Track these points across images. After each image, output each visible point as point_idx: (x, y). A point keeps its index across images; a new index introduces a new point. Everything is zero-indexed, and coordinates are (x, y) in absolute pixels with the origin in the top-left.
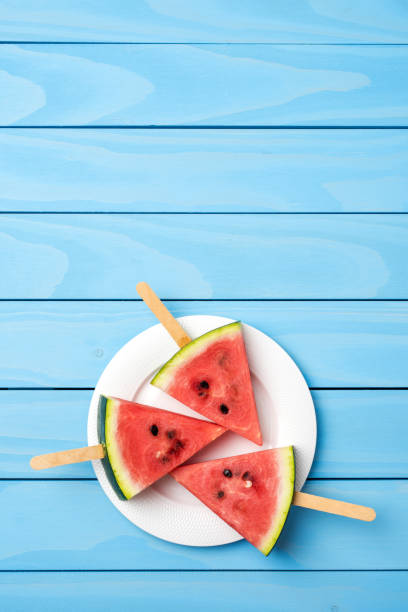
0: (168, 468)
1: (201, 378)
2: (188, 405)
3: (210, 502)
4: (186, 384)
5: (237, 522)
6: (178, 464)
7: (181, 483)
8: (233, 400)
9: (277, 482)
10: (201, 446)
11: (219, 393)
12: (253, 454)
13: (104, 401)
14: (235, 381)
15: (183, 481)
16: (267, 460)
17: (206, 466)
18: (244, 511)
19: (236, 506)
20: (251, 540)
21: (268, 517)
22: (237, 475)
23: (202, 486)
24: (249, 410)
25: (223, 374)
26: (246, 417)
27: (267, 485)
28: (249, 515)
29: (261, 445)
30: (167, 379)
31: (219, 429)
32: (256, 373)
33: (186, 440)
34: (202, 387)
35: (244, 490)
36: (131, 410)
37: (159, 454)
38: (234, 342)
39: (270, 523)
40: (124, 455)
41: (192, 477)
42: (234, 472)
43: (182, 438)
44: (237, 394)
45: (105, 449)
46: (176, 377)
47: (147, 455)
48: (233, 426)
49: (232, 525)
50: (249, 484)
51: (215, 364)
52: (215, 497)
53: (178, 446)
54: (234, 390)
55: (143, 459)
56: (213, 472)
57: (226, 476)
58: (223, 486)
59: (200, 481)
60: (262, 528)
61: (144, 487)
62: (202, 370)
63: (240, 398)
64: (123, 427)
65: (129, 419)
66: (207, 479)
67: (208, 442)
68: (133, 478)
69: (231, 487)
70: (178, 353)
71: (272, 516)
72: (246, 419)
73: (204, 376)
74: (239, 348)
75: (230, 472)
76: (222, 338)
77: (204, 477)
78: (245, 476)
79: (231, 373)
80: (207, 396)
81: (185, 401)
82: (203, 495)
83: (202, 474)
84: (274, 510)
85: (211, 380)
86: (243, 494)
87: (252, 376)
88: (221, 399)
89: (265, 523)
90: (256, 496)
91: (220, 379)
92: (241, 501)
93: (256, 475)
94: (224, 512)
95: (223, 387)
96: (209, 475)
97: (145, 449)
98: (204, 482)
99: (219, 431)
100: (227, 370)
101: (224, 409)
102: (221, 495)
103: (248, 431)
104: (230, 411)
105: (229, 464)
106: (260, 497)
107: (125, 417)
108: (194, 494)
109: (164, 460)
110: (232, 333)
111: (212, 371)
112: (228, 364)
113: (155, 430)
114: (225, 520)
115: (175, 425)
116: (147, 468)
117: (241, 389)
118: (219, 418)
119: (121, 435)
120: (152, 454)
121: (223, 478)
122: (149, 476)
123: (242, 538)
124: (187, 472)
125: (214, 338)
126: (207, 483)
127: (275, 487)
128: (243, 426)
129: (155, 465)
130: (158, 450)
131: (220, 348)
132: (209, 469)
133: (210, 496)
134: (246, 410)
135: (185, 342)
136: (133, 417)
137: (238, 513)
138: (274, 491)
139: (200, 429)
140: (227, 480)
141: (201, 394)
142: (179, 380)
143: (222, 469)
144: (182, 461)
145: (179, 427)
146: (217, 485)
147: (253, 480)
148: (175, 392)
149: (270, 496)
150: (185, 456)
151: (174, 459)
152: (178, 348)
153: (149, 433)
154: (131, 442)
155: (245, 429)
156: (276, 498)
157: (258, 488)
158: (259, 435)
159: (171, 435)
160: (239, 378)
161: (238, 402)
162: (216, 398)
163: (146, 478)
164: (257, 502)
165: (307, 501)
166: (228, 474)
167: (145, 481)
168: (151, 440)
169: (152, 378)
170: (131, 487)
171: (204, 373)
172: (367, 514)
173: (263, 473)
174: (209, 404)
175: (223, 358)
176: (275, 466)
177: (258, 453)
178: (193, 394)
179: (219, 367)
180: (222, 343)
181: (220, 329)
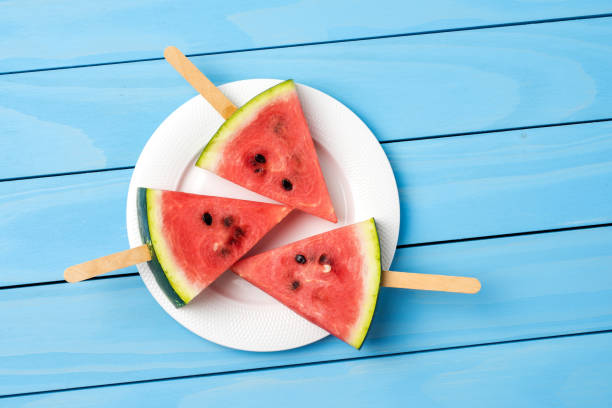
0: (228, 262)
1: (255, 151)
2: (244, 186)
3: (283, 296)
4: (238, 161)
5: (319, 315)
6: (240, 256)
7: (246, 279)
8: (297, 173)
9: (360, 261)
10: (265, 230)
11: (278, 166)
12: (328, 234)
13: (143, 193)
14: (295, 149)
15: (249, 275)
16: (345, 238)
17: (274, 254)
18: (326, 301)
19: (316, 296)
20: (338, 333)
21: (355, 304)
22: (312, 259)
23: (273, 278)
24: (317, 183)
25: (281, 143)
26: (314, 192)
27: (349, 267)
28: (334, 305)
29: (336, 222)
30: (214, 158)
31: (284, 209)
33: (247, 226)
34: (258, 162)
35: (323, 276)
36: (177, 198)
37: (216, 246)
38: (288, 104)
39: (357, 310)
40: (175, 252)
41: (259, 270)
42: (308, 257)
43: (241, 224)
44: (300, 165)
45: (152, 248)
46: (226, 154)
47: (202, 249)
48: (300, 204)
49: (313, 321)
50: (327, 268)
51: (269, 133)
52: (289, 290)
53: (237, 235)
54: (296, 161)
55: (198, 253)
56: (283, 260)
57: (300, 262)
58: (297, 274)
59: (269, 273)
60: (349, 317)
61: (204, 286)
62: (254, 142)
63: (304, 169)
64: (169, 220)
65: (175, 208)
66: (278, 269)
67: (273, 225)
68: (189, 278)
69: (307, 275)
70: (224, 124)
71: (360, 302)
72: (314, 194)
73: (259, 149)
74: (295, 108)
75: (303, 257)
76: (274, 100)
77: (274, 267)
78: (322, 260)
79: (289, 141)
80: (265, 172)
81: (239, 181)
82: (276, 288)
83: (271, 264)
84: (361, 294)
85: (267, 153)
86: (321, 281)
87: (317, 145)
88: (281, 173)
89: (351, 311)
90: (337, 281)
91: (277, 150)
92: (321, 288)
93: (336, 258)
94: (302, 305)
95: (282, 159)
96: (280, 264)
97: (199, 242)
98: (274, 273)
99: (284, 211)
100: (284, 138)
101: (287, 185)
102: (296, 286)
103: (320, 207)
104: (294, 187)
105: (302, 248)
106: (342, 281)
107: (171, 208)
109: (224, 252)
110: (284, 93)
111: (267, 142)
112: (285, 131)
113: (208, 219)
115: (231, 211)
116: (204, 265)
117: (304, 158)
118: (283, 195)
119: (169, 228)
120: (208, 247)
121: (296, 265)
122: (209, 273)
123: (328, 334)
124: (251, 268)
125: (264, 102)
126: (278, 274)
127: (359, 267)
128: (313, 202)
129: (214, 259)
130: (214, 241)
131: (273, 113)
132: (277, 257)
133: (283, 288)
134: (313, 183)
135: (230, 111)
136: (180, 206)
137: (318, 303)
138: (358, 273)
139: (261, 212)
140: (301, 266)
141: (257, 171)
142: (229, 156)
143: (292, 254)
144: (245, 252)
145: (237, 212)
146: (290, 275)
147: (332, 263)
148: (227, 172)
149: (354, 278)
150: (248, 245)
151: (235, 250)
152: (223, 120)
153: (201, 223)
154: (182, 235)
155: (314, 205)
156: (361, 280)
157: (338, 271)
158: (332, 211)
159: (228, 222)
160: (300, 145)
161: (303, 174)
162: (274, 173)
163: (204, 275)
164: (339, 287)
165: (399, 280)
166: (302, 260)
167: (204, 280)
168: (206, 231)
169: (197, 161)
170: (188, 289)
171: (256, 146)
172: (470, 286)
173: (342, 253)
174: (269, 180)
175: (279, 124)
176: (356, 243)
177: (334, 231)
178: (248, 171)
179: (274, 136)
180: (275, 106)
181: (270, 90)
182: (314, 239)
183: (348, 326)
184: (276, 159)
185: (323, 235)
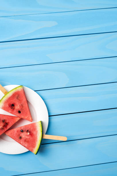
0: (3, 131)
1: (12, 103)
4: (7, 106)
5: (26, 145)
6: (6, 130)
8: (22, 109)
9: (37, 132)
10: (13, 123)
11: (17, 107)
12: (29, 125)
14: (22, 103)
15: (9, 135)
16: (33, 126)
17: (15, 130)
18: (28, 142)
19: (25, 141)
20: (30, 150)
21: (35, 143)
22: (25, 131)
23: (15, 136)
24: (27, 112)
25: (18, 101)
27: (34, 133)
28: (29, 143)
29: (32, 122)
31: (18, 118)
32: (28, 100)
33: (8, 122)
34: (12, 106)
35: (28, 136)
38: (20, 91)
39: (36, 144)
42: (24, 130)
43: (7, 122)
44: (23, 107)
46: (4, 104)
48: (23, 117)
49: (25, 146)
50: (29, 133)
51: (16, 99)
52: (19, 139)
53: (6, 124)
54: (22, 106)
56: (17, 131)
57: (22, 132)
58: (21, 135)
59: (14, 134)
60: (34, 146)
62: (11, 101)
63: (24, 108)
66: (16, 134)
67: (15, 122)
69: (24, 135)
70: (4, 96)
72: (26, 114)
74: (22, 93)
75: (23, 130)
76: (17, 91)
77: (15, 133)
78: (27, 131)
79: (20, 101)
80: (14, 109)
81: (8, 111)
82: (15, 138)
83: (14, 132)
84: (37, 140)
85: (14, 104)
86: (27, 137)
87: (28, 102)
88: (18, 109)
89: (34, 145)
90: (31, 137)
91: (17, 103)
92: (27, 139)
93: (31, 131)
94: (22, 143)
95: (18, 105)
98: (15, 135)
99: (18, 119)
100: (19, 100)
101: (19, 112)
102: (21, 138)
103: (28, 118)
104: (21, 113)
105: (22, 128)
106: (32, 137)
108: (12, 138)
109: (2, 129)
110: (20, 89)
111: (15, 101)
112: (19, 98)
114: (22, 145)
115: (5, 118)
117: (24, 105)
118: (18, 115)
121: (20, 133)
124: (10, 132)
125: (14, 91)
126: (16, 135)
127: (36, 134)
128: (26, 116)
131: (16, 94)
132: (16, 130)
133: (17, 138)
134: (26, 112)
135: (6, 93)
137: (26, 142)
138: (36, 135)
139: (12, 119)
140: (22, 133)
141: (12, 108)
142: (5, 104)
143: (20, 130)
144: (8, 129)
145: (6, 118)
146: (19, 135)
147: (30, 132)
148: (4, 108)
149: (35, 136)
150: (8, 127)
151: (5, 128)
152: (4, 95)
155: (26, 117)
156: (37, 137)
157: (31, 134)
158: (31, 119)
159: (4, 121)
161: (24, 109)
162: (16, 109)
164: (31, 138)
165: (46, 137)
171: (12, 102)
173: (32, 130)
174: (15, 111)
175: (18, 97)
176: (36, 127)
177: (31, 124)
178: (10, 108)
179: (17, 99)
180: (17, 92)
181: (16, 88)
182: (26, 126)
183: (33, 148)
184: (17, 105)
185: (28, 125)
